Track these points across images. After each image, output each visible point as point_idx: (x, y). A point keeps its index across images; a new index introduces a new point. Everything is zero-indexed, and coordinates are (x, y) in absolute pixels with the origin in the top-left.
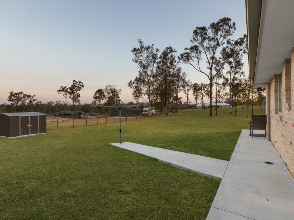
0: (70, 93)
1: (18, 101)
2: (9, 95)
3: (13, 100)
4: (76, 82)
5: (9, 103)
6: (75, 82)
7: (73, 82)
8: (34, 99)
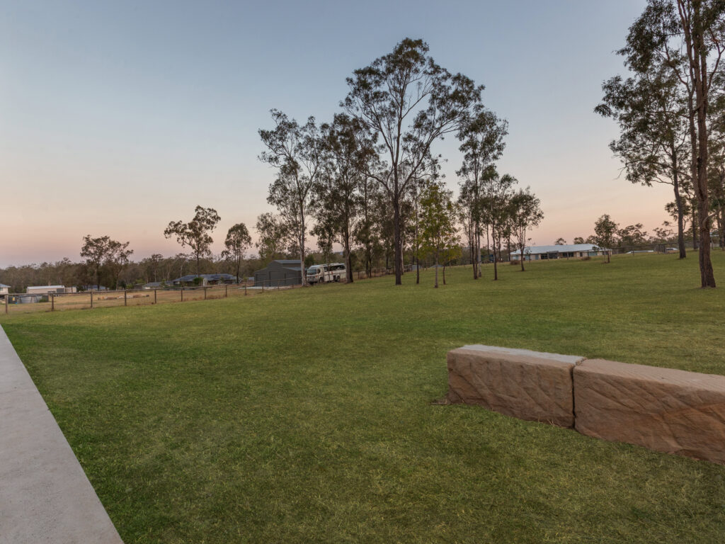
0: (189, 235)
1: (101, 254)
2: (84, 243)
3: (90, 254)
4: (202, 209)
5: (84, 260)
6: (201, 211)
7: (196, 210)
8: (128, 251)
